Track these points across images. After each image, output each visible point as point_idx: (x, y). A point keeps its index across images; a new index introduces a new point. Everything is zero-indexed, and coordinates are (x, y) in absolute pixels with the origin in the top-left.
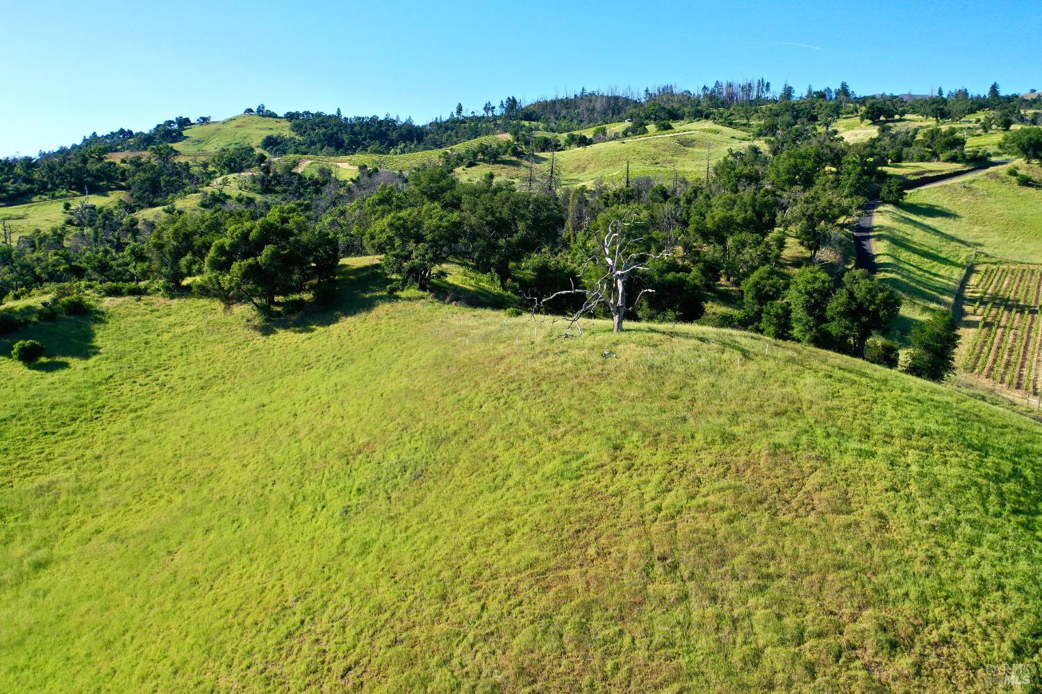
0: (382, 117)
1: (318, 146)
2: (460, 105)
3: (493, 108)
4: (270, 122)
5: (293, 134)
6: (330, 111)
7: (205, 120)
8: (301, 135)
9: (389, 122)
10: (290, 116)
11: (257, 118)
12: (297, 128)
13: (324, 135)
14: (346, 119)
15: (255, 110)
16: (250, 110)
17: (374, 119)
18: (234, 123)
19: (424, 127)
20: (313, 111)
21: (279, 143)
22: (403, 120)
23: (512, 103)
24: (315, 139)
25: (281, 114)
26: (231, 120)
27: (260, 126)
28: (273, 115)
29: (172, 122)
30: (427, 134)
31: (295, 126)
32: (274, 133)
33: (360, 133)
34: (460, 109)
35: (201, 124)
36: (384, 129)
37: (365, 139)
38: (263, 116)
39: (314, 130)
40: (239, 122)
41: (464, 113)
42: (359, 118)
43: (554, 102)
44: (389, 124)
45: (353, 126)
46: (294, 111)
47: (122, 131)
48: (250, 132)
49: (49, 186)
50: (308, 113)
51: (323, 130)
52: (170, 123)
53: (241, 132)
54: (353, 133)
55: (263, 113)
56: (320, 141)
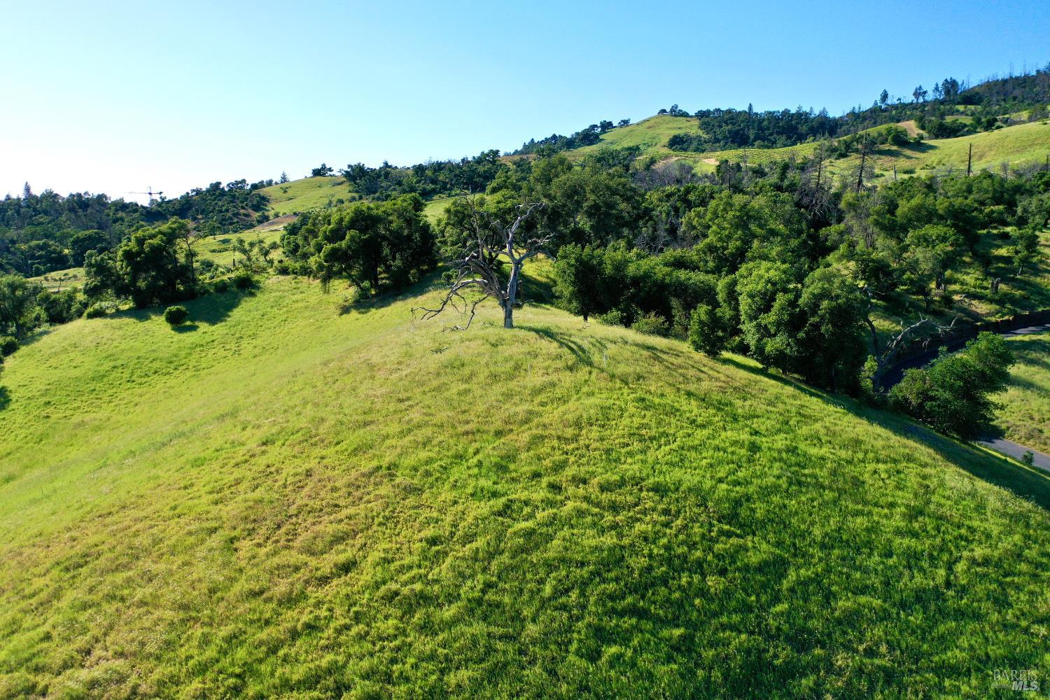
0: (793, 111)
1: (722, 143)
2: (885, 91)
3: (925, 92)
4: (681, 122)
5: (700, 132)
6: (741, 107)
7: (625, 123)
8: (708, 133)
9: (801, 115)
10: (702, 115)
11: (668, 118)
12: (705, 126)
13: (730, 132)
14: (756, 114)
15: (668, 110)
16: (664, 111)
17: (786, 112)
18: (648, 124)
19: (841, 118)
20: (724, 108)
21: (684, 142)
22: (817, 112)
23: (951, 86)
24: (720, 137)
25: (692, 113)
26: (645, 121)
27: (671, 125)
28: (685, 115)
29: (596, 126)
30: (842, 125)
31: (703, 124)
32: (681, 132)
33: (768, 128)
34: (885, 96)
35: (621, 126)
36: (793, 122)
37: (771, 134)
38: (675, 116)
39: (720, 127)
40: (652, 122)
41: (889, 101)
42: (770, 113)
43: (1005, 82)
44: (801, 117)
45: (761, 121)
46: (704, 109)
47: (554, 137)
48: (659, 132)
49: (449, 186)
50: (718, 110)
51: (730, 127)
52: (594, 126)
53: (651, 133)
54: (761, 129)
55: (677, 113)
56: (725, 138)
